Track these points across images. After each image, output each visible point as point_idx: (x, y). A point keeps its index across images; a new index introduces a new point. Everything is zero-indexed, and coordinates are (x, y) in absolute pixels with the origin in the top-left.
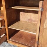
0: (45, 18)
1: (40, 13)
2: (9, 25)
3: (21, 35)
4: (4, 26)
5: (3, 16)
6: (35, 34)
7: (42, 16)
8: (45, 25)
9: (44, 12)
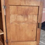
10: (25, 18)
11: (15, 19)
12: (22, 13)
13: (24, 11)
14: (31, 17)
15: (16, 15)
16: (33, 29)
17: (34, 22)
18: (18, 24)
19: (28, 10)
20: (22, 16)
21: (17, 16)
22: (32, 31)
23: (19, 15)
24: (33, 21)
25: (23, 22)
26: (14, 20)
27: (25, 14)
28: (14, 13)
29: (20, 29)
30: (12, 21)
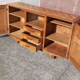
0: (75, 35)
1: (72, 29)
2: (46, 36)
3: (54, 46)
4: (42, 36)
5: (43, 27)
6: (66, 46)
9: (74, 31)
21: (78, 38)
26: (76, 41)
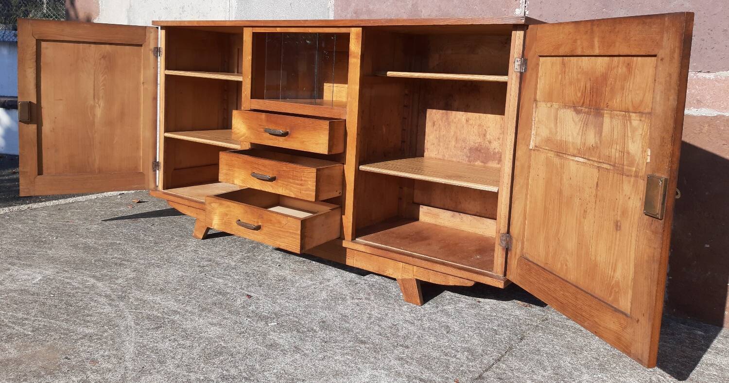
0: (535, 100)
6: (494, 189)
7: (523, 93)
8: (533, 132)
9: (528, 74)
10: (586, 124)
11: (551, 132)
12: (579, 95)
13: (588, 86)
14: (617, 123)
15: (556, 105)
16: (624, 213)
17: (631, 164)
18: (557, 161)
19: (605, 77)
20: (578, 112)
21: (558, 109)
22: (617, 226)
23: (565, 106)
24: (624, 152)
25: (580, 153)
26: (544, 132)
27: (590, 106)
28: (549, 98)
29: (560, 192)
30: (539, 139)
